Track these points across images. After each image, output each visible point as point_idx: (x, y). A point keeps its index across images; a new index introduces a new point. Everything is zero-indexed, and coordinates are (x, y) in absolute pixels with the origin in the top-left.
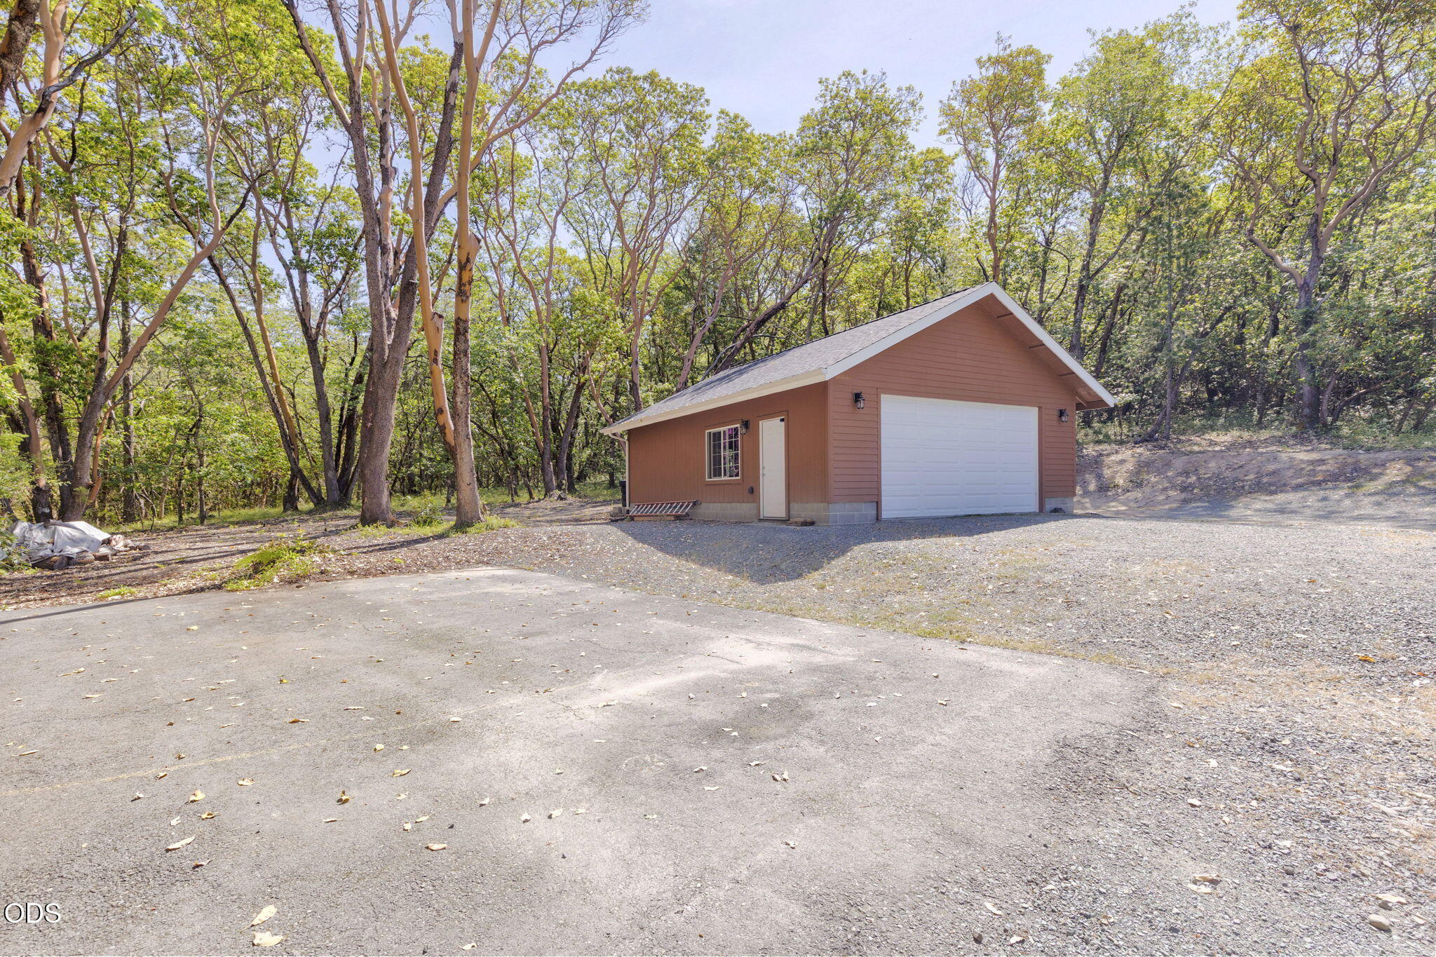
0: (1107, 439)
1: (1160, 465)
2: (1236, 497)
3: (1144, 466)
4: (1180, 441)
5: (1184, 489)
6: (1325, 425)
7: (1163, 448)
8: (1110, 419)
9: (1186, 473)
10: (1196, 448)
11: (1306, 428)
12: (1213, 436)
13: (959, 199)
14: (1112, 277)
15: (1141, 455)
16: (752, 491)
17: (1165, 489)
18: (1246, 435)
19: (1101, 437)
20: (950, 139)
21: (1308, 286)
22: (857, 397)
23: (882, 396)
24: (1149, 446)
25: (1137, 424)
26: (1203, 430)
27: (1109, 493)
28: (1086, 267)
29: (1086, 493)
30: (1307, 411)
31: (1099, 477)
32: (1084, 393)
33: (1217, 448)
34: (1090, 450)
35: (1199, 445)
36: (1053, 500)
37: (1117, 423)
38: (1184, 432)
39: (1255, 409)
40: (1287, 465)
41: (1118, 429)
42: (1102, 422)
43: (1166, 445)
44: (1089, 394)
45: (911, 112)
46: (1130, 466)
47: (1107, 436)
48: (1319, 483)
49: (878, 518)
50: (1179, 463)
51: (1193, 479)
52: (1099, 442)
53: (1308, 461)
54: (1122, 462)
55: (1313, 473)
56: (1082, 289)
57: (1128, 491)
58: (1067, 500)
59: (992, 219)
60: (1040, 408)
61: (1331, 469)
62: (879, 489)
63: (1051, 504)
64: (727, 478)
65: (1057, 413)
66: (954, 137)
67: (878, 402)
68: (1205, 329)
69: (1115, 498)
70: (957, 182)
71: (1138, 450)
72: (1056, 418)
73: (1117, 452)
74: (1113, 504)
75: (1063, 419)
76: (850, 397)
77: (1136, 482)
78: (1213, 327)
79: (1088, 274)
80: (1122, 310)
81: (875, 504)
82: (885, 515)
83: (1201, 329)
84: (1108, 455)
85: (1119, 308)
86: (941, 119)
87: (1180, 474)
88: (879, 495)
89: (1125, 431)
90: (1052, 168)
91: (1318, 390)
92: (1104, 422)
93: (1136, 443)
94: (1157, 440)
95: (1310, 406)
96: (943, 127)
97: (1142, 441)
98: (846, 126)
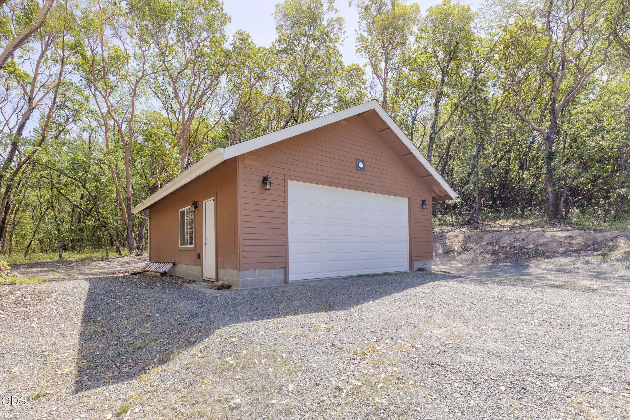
0: (445, 224)
1: (476, 238)
2: (527, 260)
3: (468, 239)
4: (484, 225)
5: (493, 253)
6: (562, 216)
7: (476, 228)
8: (446, 213)
9: (491, 243)
10: (493, 229)
11: (552, 218)
12: (500, 222)
13: (369, 93)
14: (447, 135)
15: (465, 232)
16: (199, 256)
17: (482, 253)
18: (519, 222)
19: (442, 222)
20: (362, 55)
21: (550, 138)
22: (265, 180)
23: (290, 182)
24: (469, 227)
25: (460, 215)
26: (495, 219)
27: (450, 255)
28: (434, 127)
29: (438, 255)
30: (551, 208)
31: (444, 245)
32: (436, 190)
33: (505, 229)
34: (438, 229)
35: (495, 227)
36: (419, 262)
37: (450, 214)
38: (485, 220)
39: (518, 208)
40: (550, 240)
41: (450, 218)
42: (442, 214)
43: (477, 227)
44: (440, 190)
45: (339, 34)
46: (460, 239)
47: (445, 221)
48: (577, 251)
49: (286, 281)
50: (487, 238)
51: (497, 247)
52: (441, 225)
53: (563, 237)
54: (457, 236)
55: (570, 245)
56: (432, 139)
57: (460, 254)
58: (428, 262)
59: (384, 100)
60: (409, 199)
61: (580, 242)
62: (286, 257)
63: (418, 265)
64: (189, 246)
65: (420, 203)
66: (364, 54)
67: (285, 186)
68: (494, 164)
69: (453, 258)
70: (368, 84)
71: (464, 230)
72: (420, 206)
73: (452, 231)
74: (454, 262)
75: (424, 206)
76: (259, 180)
77: (465, 250)
78: (498, 163)
79: (435, 131)
80: (450, 155)
81: (283, 270)
82: (292, 277)
83: (493, 164)
84: (447, 232)
85: (449, 155)
86: (357, 43)
87: (488, 244)
88: (286, 262)
89: (454, 219)
90: (415, 78)
91: (557, 197)
92: (443, 215)
93: (461, 225)
94: (472, 224)
95: (553, 206)
96: (358, 48)
97: (465, 224)
98: (304, 40)
